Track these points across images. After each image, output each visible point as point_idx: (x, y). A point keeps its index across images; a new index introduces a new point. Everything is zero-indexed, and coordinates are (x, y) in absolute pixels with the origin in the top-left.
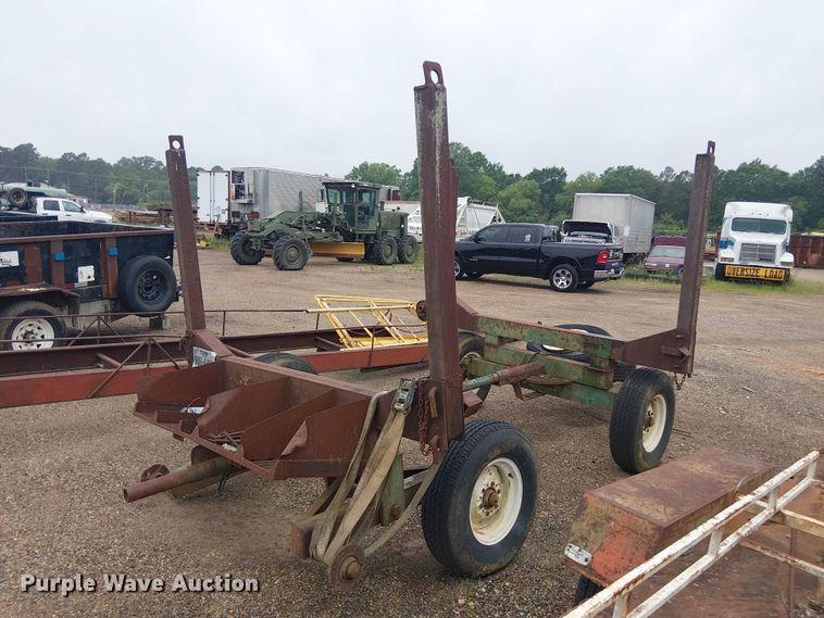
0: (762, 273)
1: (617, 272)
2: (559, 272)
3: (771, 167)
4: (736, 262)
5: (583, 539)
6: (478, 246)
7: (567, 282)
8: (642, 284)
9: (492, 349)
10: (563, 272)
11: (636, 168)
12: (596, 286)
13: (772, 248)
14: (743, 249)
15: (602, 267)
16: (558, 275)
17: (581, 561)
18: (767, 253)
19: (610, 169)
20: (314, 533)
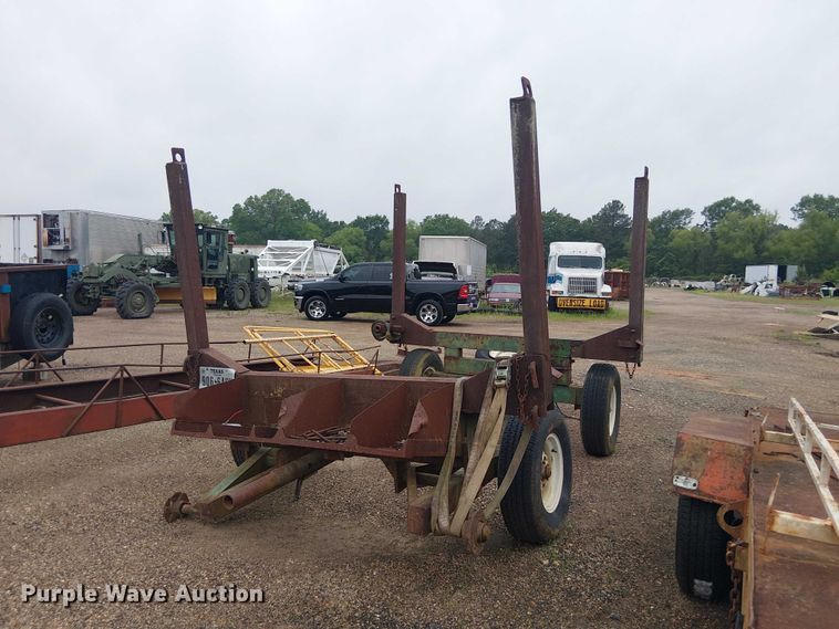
0: (587, 303)
1: (475, 306)
2: (425, 307)
3: (565, 215)
4: (565, 294)
5: (686, 469)
6: (344, 286)
7: (434, 317)
8: (491, 317)
9: (453, 362)
10: (429, 307)
11: (451, 216)
12: (457, 319)
13: (594, 281)
14: (570, 282)
15: (463, 301)
16: (424, 310)
17: (690, 486)
18: (589, 285)
19: (428, 217)
20: (433, 508)
